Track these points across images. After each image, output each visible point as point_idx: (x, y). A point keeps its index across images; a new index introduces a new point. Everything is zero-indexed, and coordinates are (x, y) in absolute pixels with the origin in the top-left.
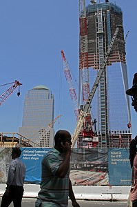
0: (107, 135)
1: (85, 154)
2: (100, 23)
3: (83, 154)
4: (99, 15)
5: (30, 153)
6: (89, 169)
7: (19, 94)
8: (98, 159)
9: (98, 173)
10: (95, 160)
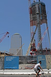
0: (42, 50)
1: (28, 58)
2: (37, 9)
3: (27, 58)
4: (37, 6)
5: (8, 58)
6: (30, 63)
7: (8, 37)
8: (33, 59)
9: (33, 65)
10: (32, 60)
